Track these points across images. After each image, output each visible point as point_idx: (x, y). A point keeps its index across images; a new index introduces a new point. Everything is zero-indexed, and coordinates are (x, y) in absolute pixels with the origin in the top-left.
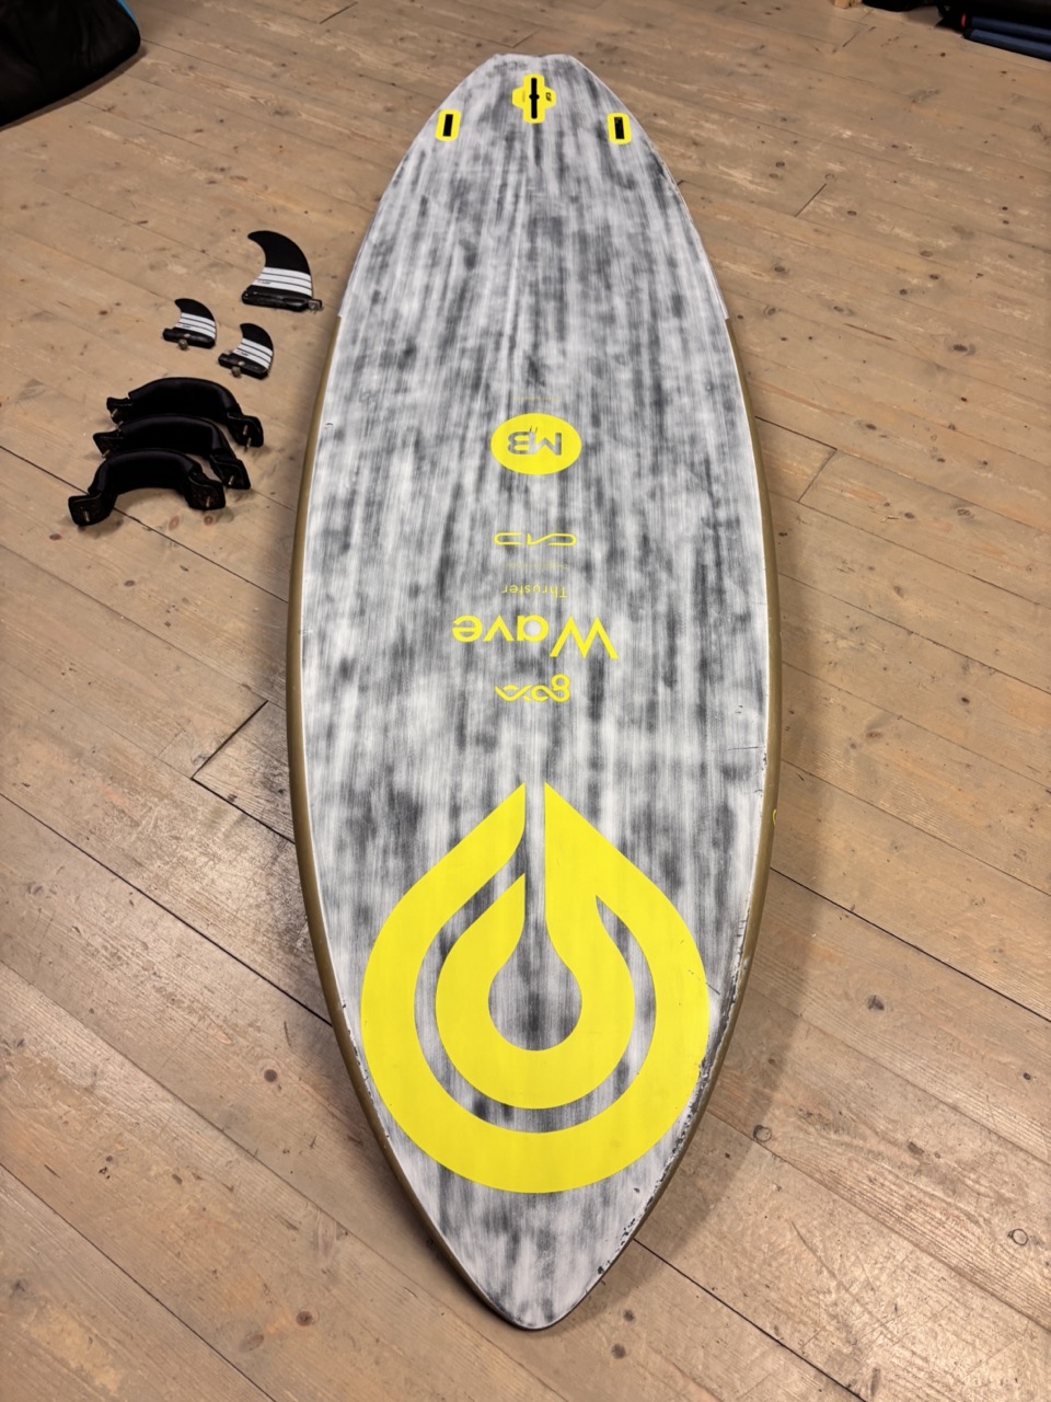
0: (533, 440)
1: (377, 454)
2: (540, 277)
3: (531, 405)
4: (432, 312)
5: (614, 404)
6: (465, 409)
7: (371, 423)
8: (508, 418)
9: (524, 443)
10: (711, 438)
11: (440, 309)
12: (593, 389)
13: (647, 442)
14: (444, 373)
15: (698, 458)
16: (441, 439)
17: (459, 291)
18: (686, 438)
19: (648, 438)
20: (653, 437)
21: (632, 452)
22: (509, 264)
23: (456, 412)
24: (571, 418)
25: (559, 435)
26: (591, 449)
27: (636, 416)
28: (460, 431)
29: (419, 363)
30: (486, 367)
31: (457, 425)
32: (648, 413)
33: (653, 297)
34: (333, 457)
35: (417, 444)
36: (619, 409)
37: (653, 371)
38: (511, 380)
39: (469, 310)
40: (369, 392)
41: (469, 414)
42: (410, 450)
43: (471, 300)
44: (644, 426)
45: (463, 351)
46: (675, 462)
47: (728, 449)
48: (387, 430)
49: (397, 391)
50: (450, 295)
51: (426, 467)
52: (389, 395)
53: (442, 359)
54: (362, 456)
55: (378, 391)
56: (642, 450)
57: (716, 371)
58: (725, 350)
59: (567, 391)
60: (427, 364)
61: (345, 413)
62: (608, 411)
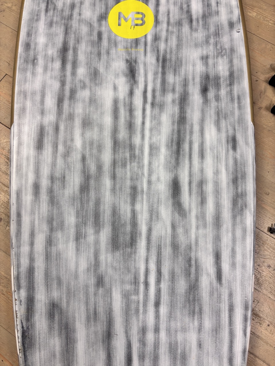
0: (133, 21)
1: (210, 14)
2: (128, 167)
3: (134, 45)
4: (196, 128)
5: (89, 49)
6: (169, 44)
7: (217, 34)
8: (146, 36)
9: (137, 19)
10: (42, 26)
11: (191, 132)
12: (100, 59)
13: (74, 23)
14: (183, 72)
15: (51, 13)
16: (179, 23)
17: (181, 152)
18: (54, 25)
19: (74, 25)
20: (71, 26)
21: (83, 17)
22: (149, 182)
23: (173, 42)
24: (113, 37)
25: (119, 25)
26: (103, 17)
27: (78, 41)
28: (170, 28)
29: (198, 80)
30: (160, 75)
31: (172, 32)
32: (71, 43)
33: (55, 146)
34: (231, 12)
35: (191, 21)
36: (87, 46)
37: (65, 76)
38: (145, 64)
39: (173, 130)
40: (222, 56)
41: (166, 40)
42: (194, 17)
43: (172, 141)
44: (75, 33)
45: (174, 90)
46: (62, 11)
47: (35, 18)
48: (208, 29)
49: (207, 57)
50: (186, 146)
51: (185, 6)
52: (211, 54)
53: (185, 84)
54: (217, 13)
55: (217, 57)
56: (78, 17)
57: (29, 74)
58: (20, 92)
59: (114, 56)
60: (193, 79)
61: (232, 40)
62: (93, 43)
